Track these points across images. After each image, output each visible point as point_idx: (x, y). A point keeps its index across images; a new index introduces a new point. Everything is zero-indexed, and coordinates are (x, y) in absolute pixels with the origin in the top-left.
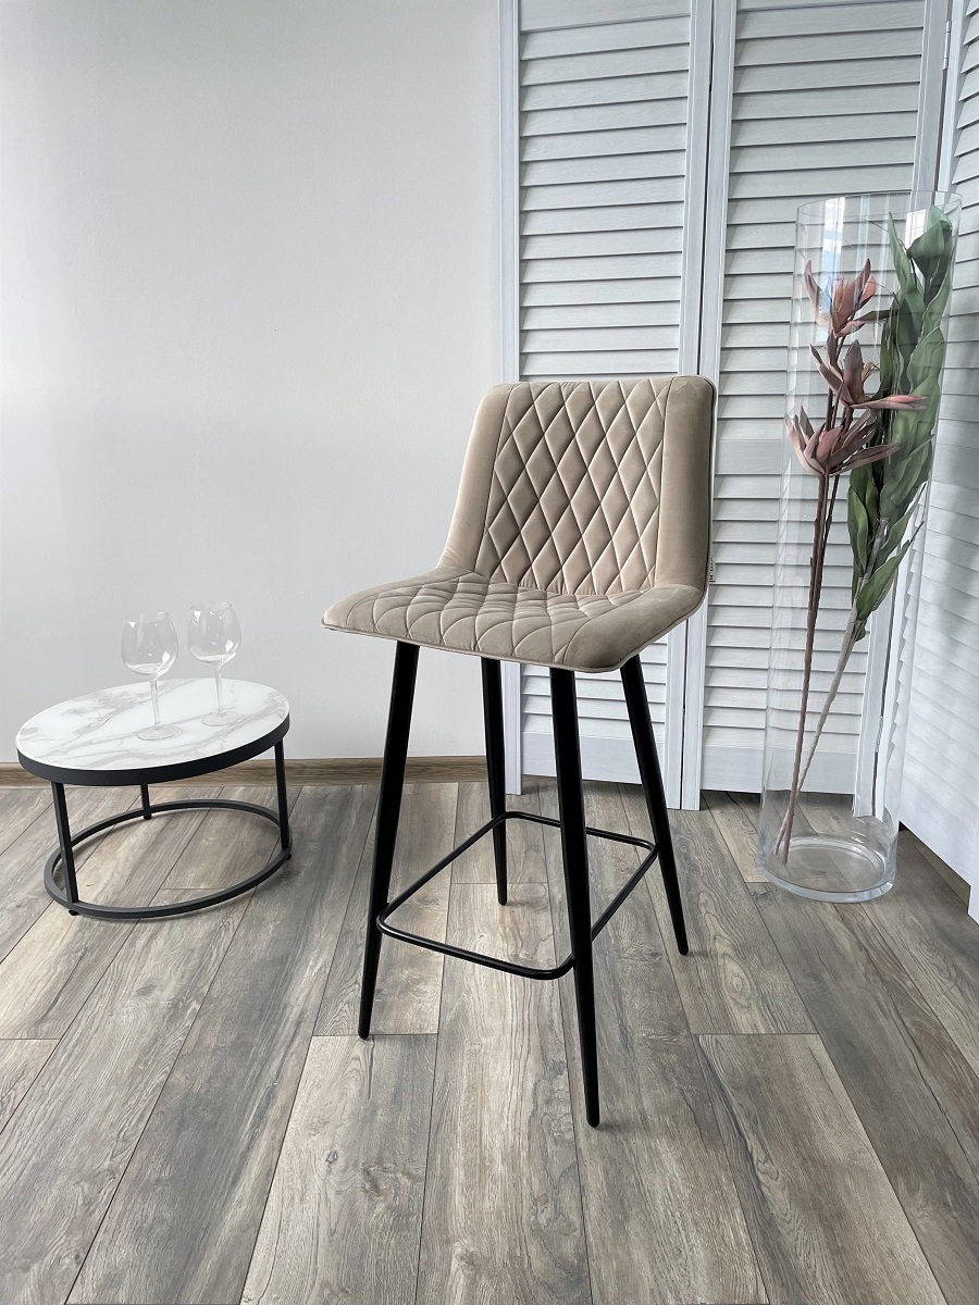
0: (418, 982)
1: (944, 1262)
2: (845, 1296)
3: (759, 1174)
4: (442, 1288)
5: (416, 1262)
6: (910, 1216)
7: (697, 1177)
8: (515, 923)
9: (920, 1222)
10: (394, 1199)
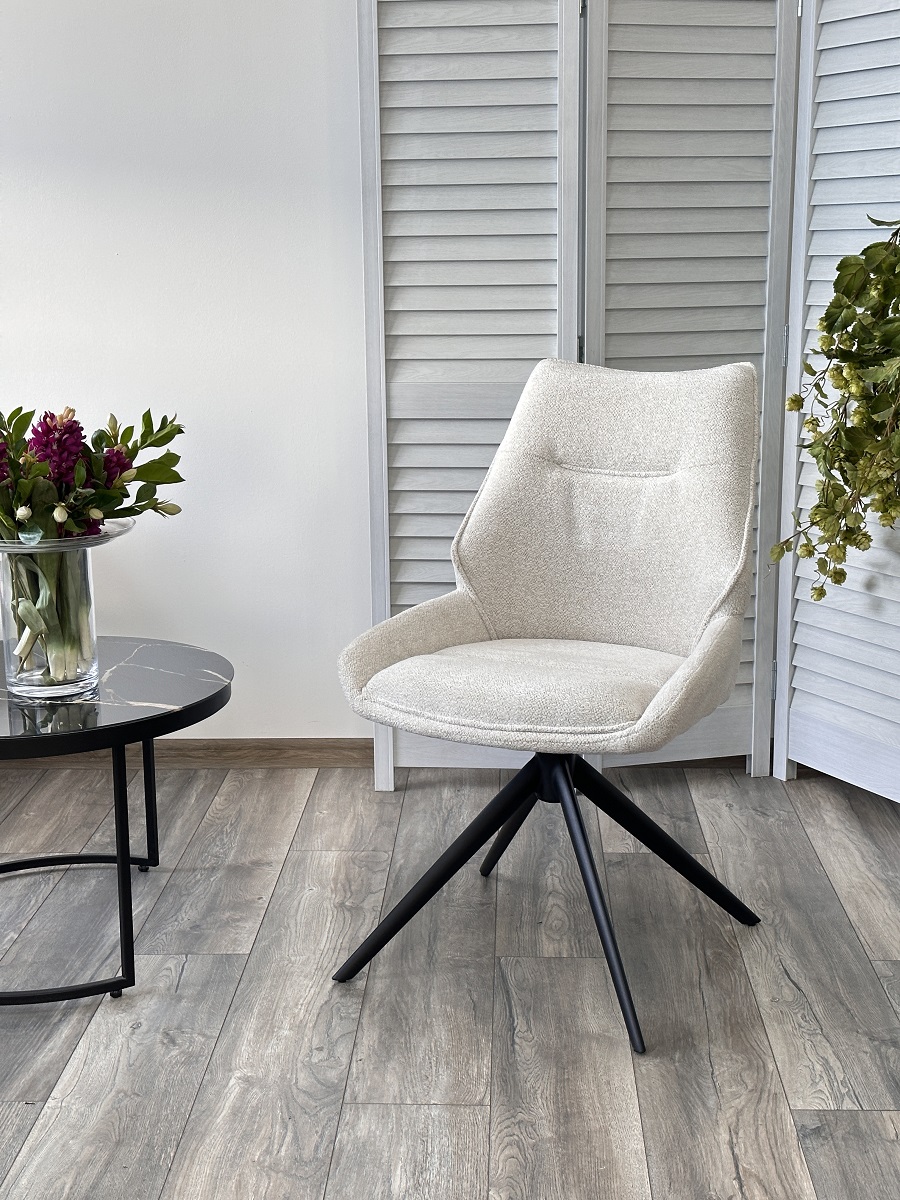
0: (238, 921)
1: (650, 1087)
2: (556, 1103)
3: (517, 1040)
4: (218, 1094)
5: (200, 1080)
6: (636, 1065)
7: (460, 1039)
8: (348, 880)
9: (643, 1069)
10: (188, 1048)
